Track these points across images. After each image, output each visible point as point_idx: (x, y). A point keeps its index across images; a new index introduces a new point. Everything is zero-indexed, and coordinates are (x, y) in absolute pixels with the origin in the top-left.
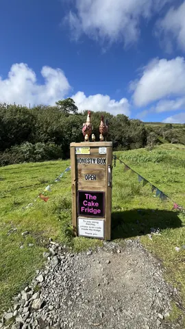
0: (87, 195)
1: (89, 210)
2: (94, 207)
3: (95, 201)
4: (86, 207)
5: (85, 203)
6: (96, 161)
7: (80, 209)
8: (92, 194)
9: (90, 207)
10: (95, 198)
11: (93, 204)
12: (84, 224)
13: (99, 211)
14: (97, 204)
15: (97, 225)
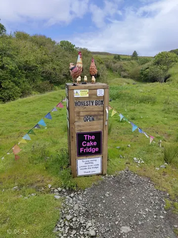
0: (86, 136)
1: (88, 150)
2: (93, 147)
3: (93, 141)
4: (85, 148)
5: (84, 144)
6: (94, 104)
7: (79, 150)
8: (91, 134)
9: (89, 147)
10: (93, 137)
11: (91, 144)
12: (83, 164)
13: (97, 149)
14: (95, 143)
15: (95, 163)
